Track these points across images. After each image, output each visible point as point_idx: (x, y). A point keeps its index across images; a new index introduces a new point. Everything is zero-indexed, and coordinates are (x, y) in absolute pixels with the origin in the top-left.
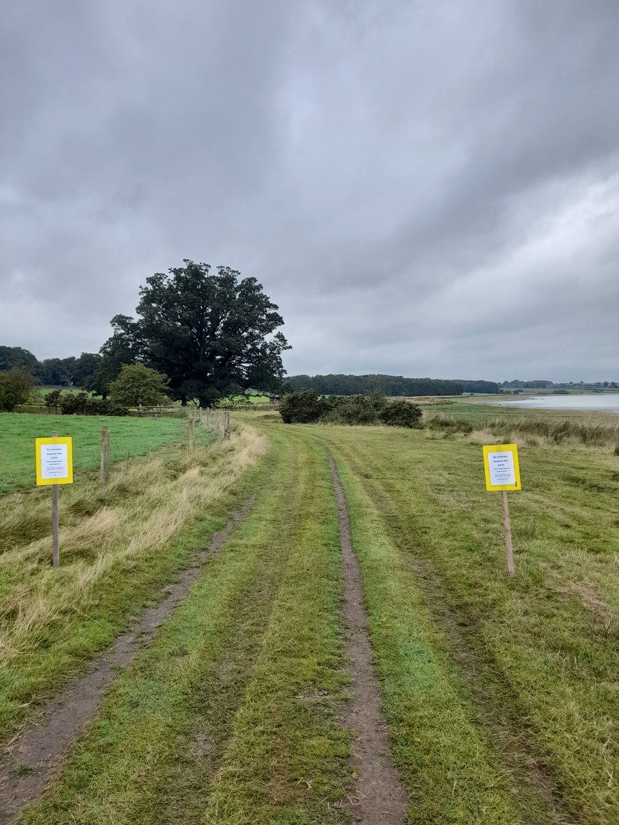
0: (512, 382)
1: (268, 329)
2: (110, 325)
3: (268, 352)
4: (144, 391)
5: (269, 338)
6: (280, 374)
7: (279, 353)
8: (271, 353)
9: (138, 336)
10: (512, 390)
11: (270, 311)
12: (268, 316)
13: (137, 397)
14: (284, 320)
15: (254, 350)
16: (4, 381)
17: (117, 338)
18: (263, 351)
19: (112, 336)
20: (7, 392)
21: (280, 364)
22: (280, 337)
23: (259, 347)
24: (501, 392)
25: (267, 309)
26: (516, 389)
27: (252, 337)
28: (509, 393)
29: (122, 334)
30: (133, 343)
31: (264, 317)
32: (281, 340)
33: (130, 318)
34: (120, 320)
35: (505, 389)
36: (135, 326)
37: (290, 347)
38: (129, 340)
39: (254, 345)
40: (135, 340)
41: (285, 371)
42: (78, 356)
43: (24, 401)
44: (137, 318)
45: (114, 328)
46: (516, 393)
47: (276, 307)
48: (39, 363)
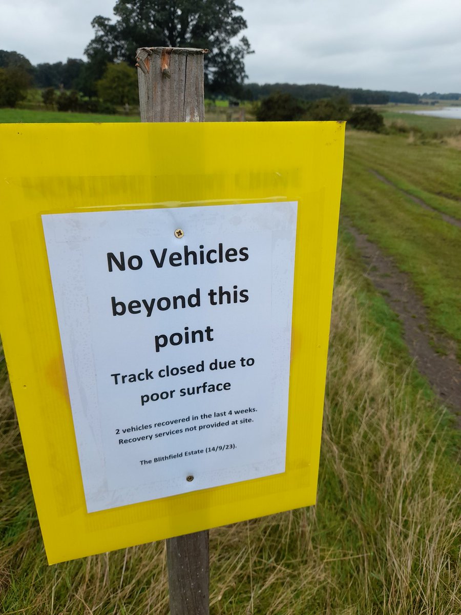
0: (431, 94)
1: (234, 32)
2: (91, 26)
3: (233, 56)
4: (129, 91)
5: (235, 41)
6: (242, 79)
7: (243, 57)
8: (236, 57)
9: (116, 38)
10: (430, 101)
11: (236, 14)
12: (234, 19)
13: (123, 97)
14: (248, 24)
15: (221, 54)
16: (4, 77)
17: (98, 40)
18: (228, 56)
19: (93, 37)
20: (8, 89)
21: (242, 70)
22: (245, 41)
23: (225, 51)
24: (421, 103)
25: (233, 11)
26: (433, 101)
27: (217, 41)
28: (427, 103)
29: (102, 36)
30: (113, 45)
31: (230, 20)
32: (245, 44)
33: (109, 19)
34: (99, 21)
35: (424, 100)
36: (113, 28)
37: (253, 52)
38: (108, 42)
39: (220, 49)
40: (114, 43)
41: (247, 77)
42: (65, 62)
43: (23, 98)
44: (114, 19)
45: (95, 29)
46: (433, 104)
47: (241, 9)
48: (33, 67)
